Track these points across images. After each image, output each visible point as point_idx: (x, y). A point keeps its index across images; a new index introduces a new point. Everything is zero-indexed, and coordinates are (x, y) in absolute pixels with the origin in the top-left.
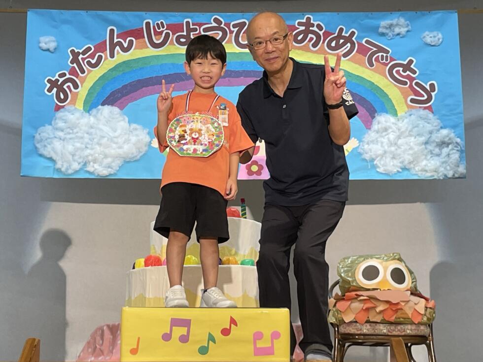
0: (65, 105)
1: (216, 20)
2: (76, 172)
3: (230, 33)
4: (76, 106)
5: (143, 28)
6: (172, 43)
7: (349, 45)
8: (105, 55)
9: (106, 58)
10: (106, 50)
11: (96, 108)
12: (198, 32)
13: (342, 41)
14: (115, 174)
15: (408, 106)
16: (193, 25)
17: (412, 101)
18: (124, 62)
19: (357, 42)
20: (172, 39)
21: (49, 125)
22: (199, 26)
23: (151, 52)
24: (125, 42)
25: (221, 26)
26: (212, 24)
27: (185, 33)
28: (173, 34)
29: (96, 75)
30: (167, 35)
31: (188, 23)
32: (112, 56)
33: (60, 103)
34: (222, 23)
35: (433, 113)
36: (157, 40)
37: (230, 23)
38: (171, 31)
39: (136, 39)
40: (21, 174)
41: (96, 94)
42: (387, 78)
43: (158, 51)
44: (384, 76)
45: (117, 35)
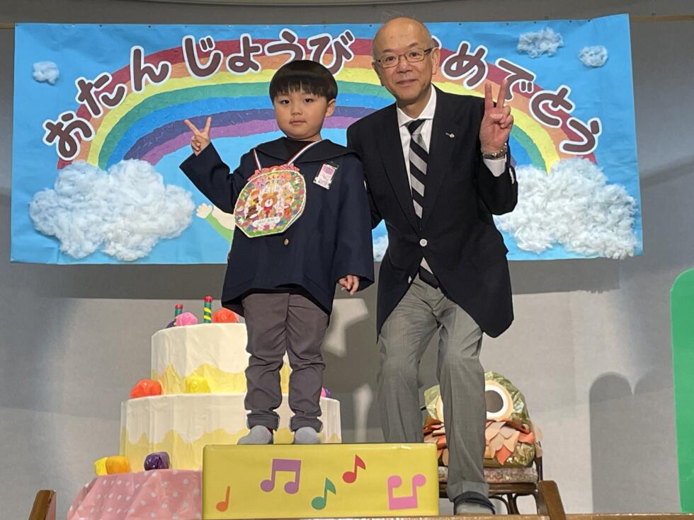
0: (72, 161)
1: (286, 35)
2: (91, 255)
3: (306, 53)
4: (88, 162)
5: (182, 48)
6: (224, 69)
7: (476, 68)
8: (128, 88)
9: (130, 91)
10: (130, 79)
11: (116, 163)
12: (261, 52)
13: (465, 63)
14: (146, 258)
15: (561, 155)
16: (253, 43)
17: (567, 147)
18: (156, 96)
19: (488, 64)
20: (224, 63)
21: (50, 188)
22: (262, 44)
23: (194, 81)
24: (157, 68)
25: (294, 43)
26: (280, 40)
27: (242, 54)
28: (226, 55)
29: (117, 116)
30: (217, 57)
31: (246, 39)
32: (138, 87)
33: (66, 157)
34: (294, 39)
35: (596, 163)
36: (204, 64)
37: (306, 39)
38: (222, 51)
39: (172, 64)
40: (12, 260)
41: (116, 144)
42: (530, 116)
43: (204, 81)
44: (526, 113)
45: (145, 58)
